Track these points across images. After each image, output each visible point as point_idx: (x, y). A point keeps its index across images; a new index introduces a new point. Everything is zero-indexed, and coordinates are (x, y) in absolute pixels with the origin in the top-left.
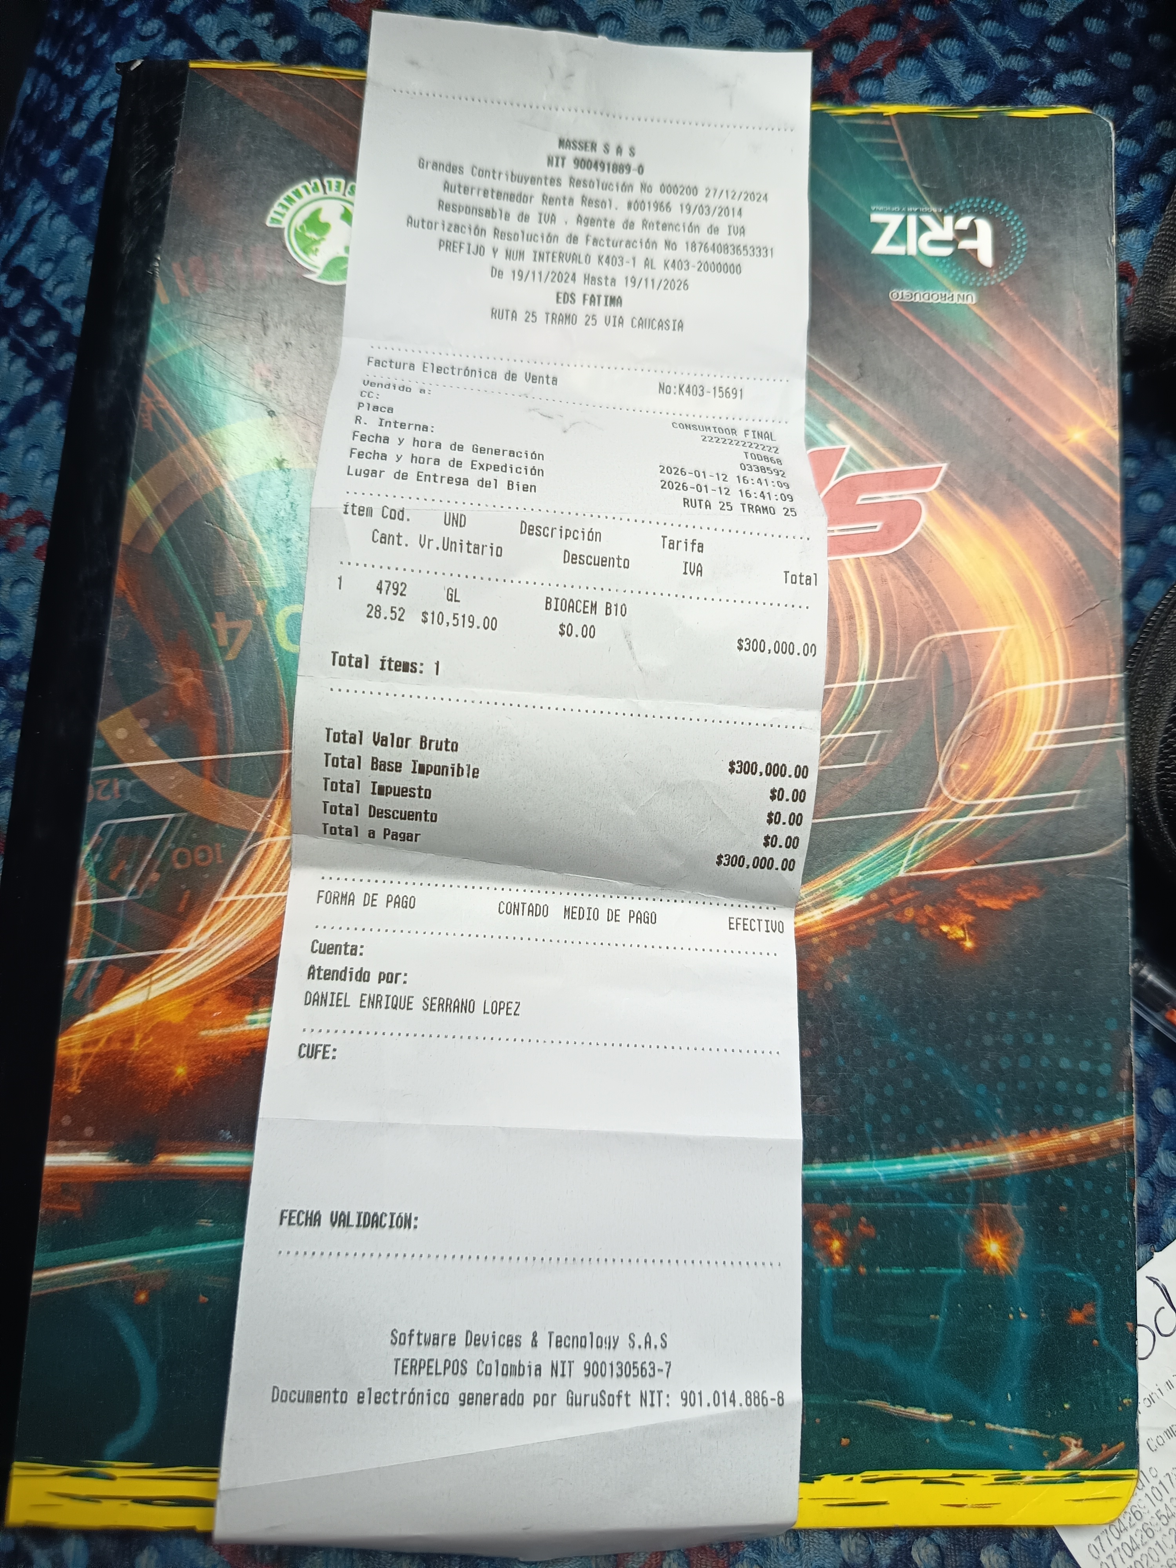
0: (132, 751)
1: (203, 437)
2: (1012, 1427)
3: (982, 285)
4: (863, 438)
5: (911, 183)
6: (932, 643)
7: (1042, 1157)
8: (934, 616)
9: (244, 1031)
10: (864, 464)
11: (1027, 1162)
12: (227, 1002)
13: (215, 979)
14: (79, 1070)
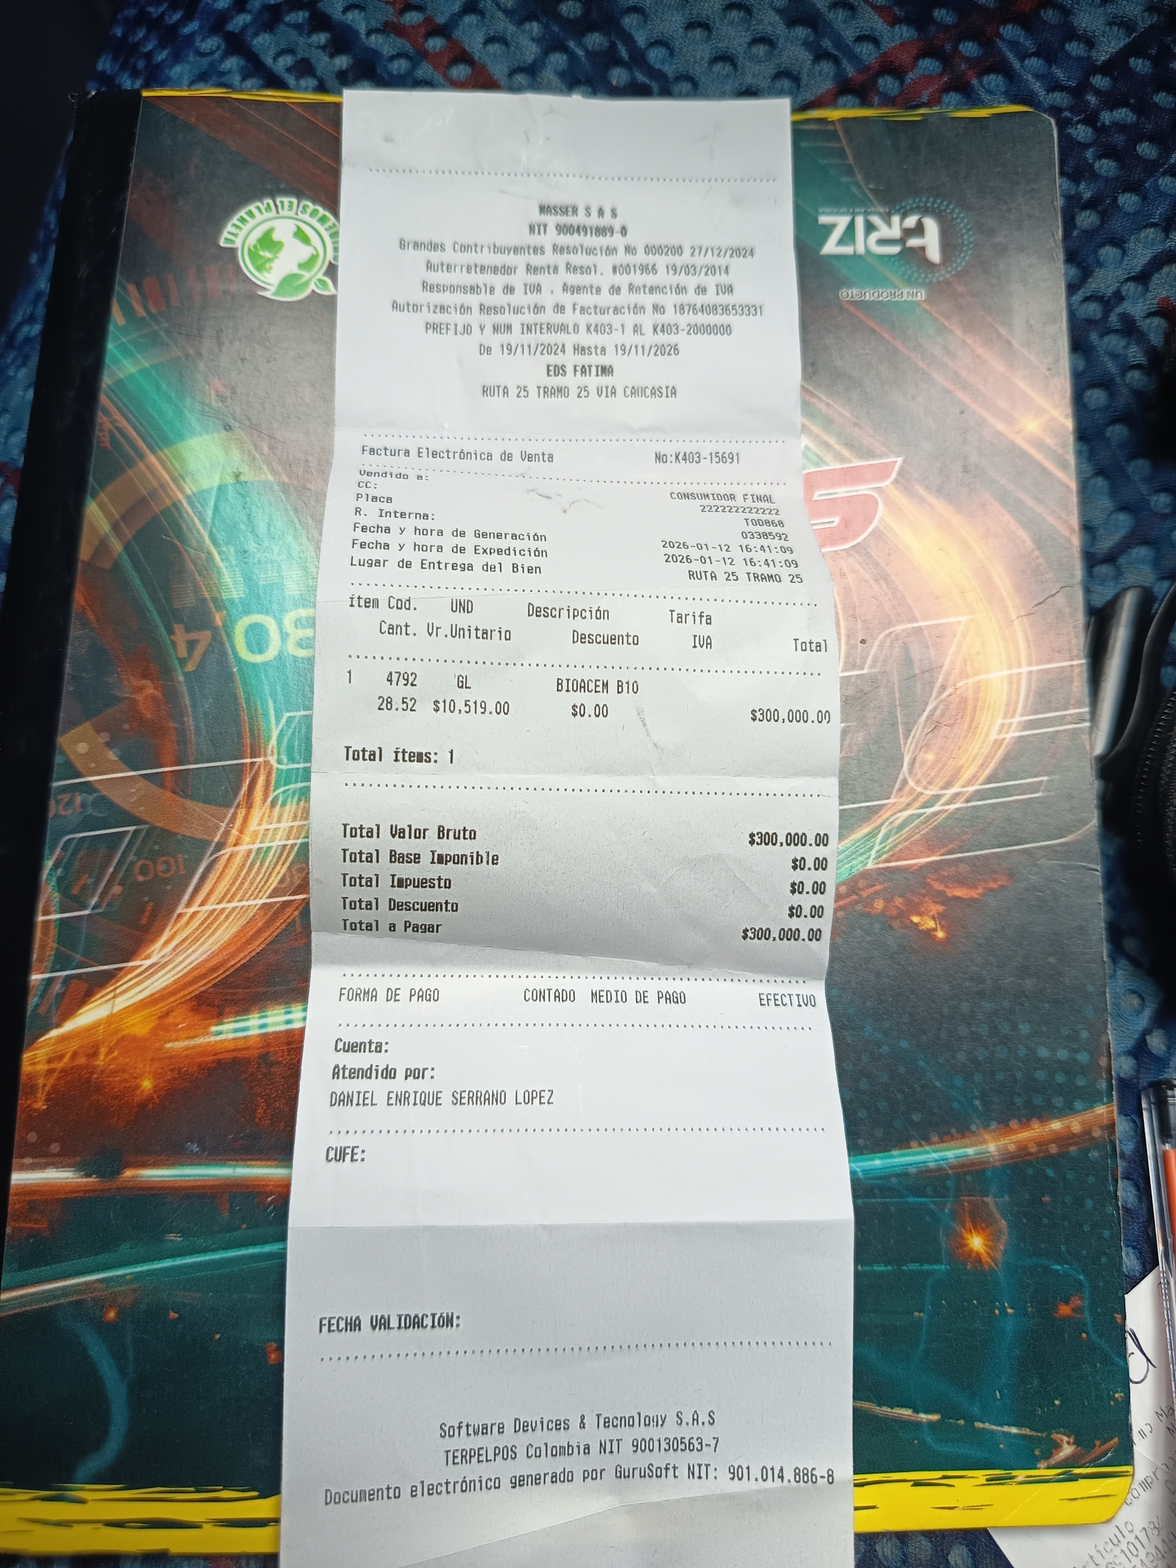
0: (93, 765)
1: (160, 453)
2: (1001, 1425)
3: (931, 282)
4: (818, 436)
5: (858, 185)
6: (893, 636)
7: (1023, 1148)
8: (894, 607)
9: (209, 1042)
10: (821, 461)
11: (1007, 1153)
12: (192, 1014)
13: (180, 990)
14: (44, 1086)
